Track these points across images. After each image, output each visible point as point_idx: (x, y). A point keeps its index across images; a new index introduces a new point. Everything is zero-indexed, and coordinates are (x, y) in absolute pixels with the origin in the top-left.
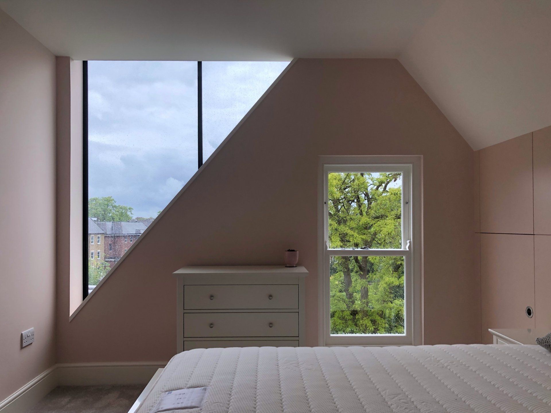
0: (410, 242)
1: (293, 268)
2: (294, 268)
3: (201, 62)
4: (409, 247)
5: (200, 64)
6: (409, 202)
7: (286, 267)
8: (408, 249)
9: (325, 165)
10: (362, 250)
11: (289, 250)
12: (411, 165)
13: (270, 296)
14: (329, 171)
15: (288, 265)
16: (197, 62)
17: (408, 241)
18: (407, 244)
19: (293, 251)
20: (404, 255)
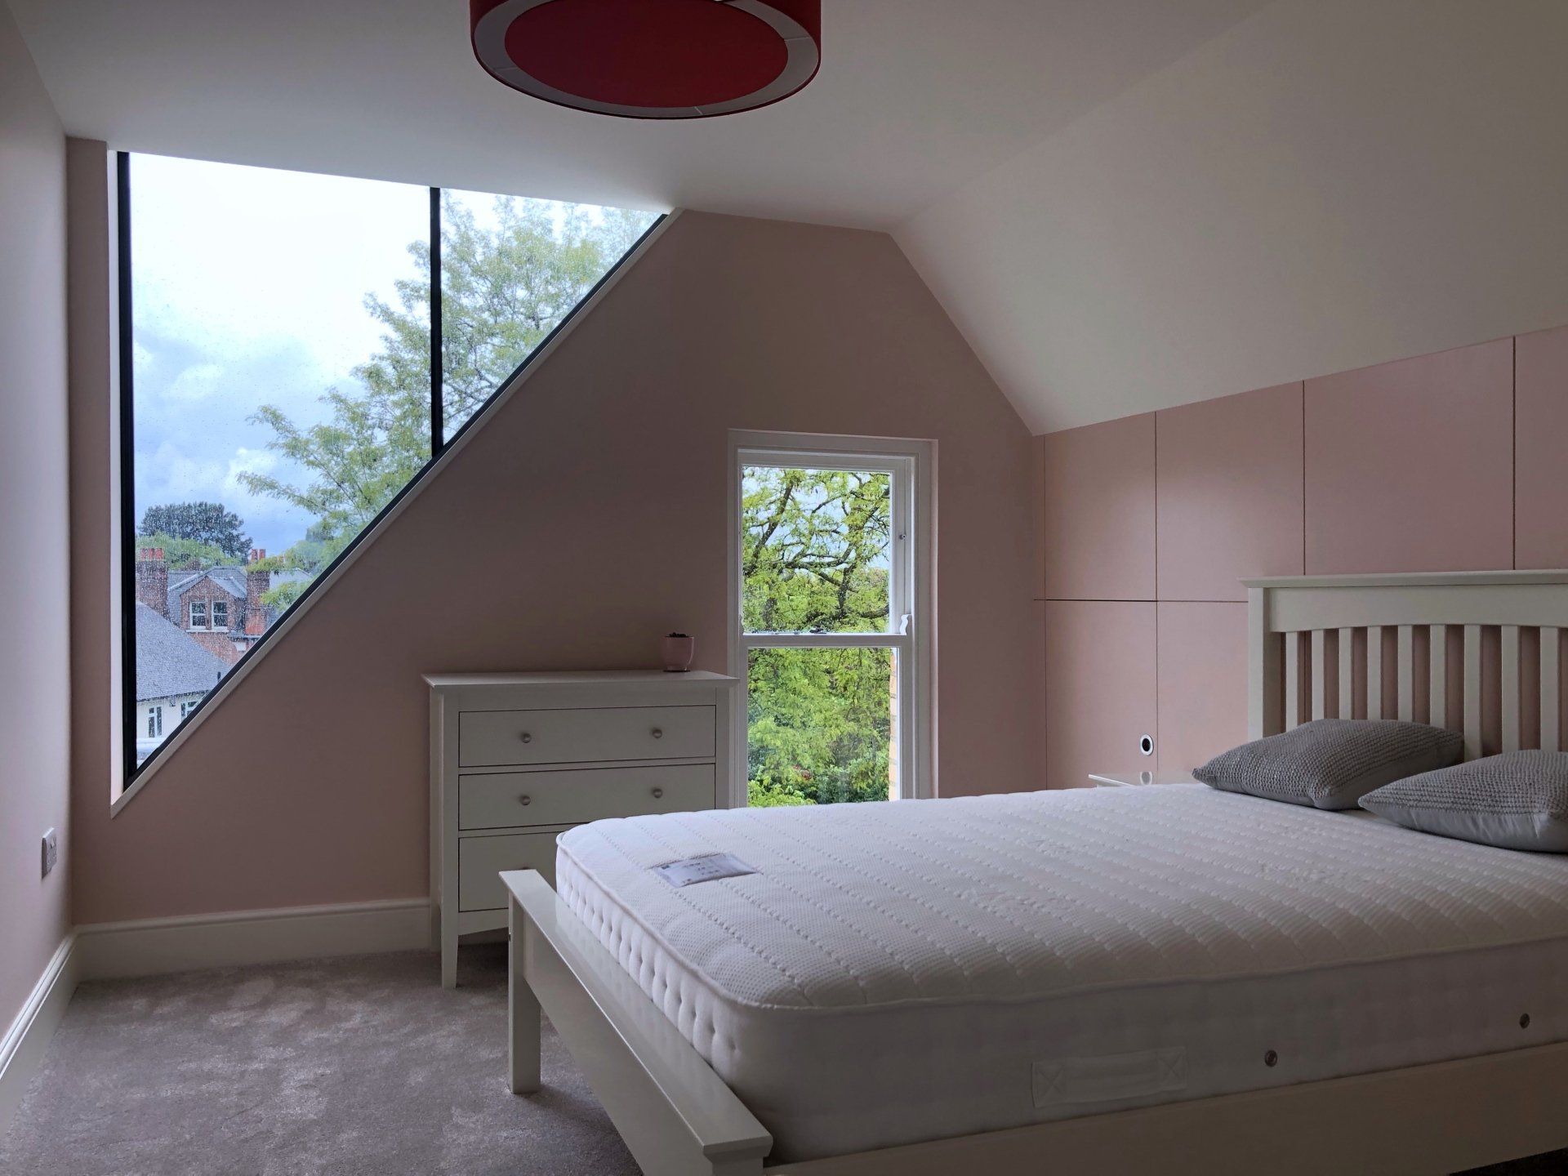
0: (909, 619)
1: (681, 674)
2: (686, 673)
3: (438, 190)
4: (908, 629)
5: (435, 195)
6: (905, 533)
7: (665, 671)
8: (904, 633)
9: (740, 450)
10: (813, 634)
11: (674, 635)
12: (913, 459)
13: (656, 732)
14: (744, 463)
15: (671, 668)
16: (428, 188)
17: (904, 618)
18: (901, 622)
19: (683, 636)
20: (894, 645)
